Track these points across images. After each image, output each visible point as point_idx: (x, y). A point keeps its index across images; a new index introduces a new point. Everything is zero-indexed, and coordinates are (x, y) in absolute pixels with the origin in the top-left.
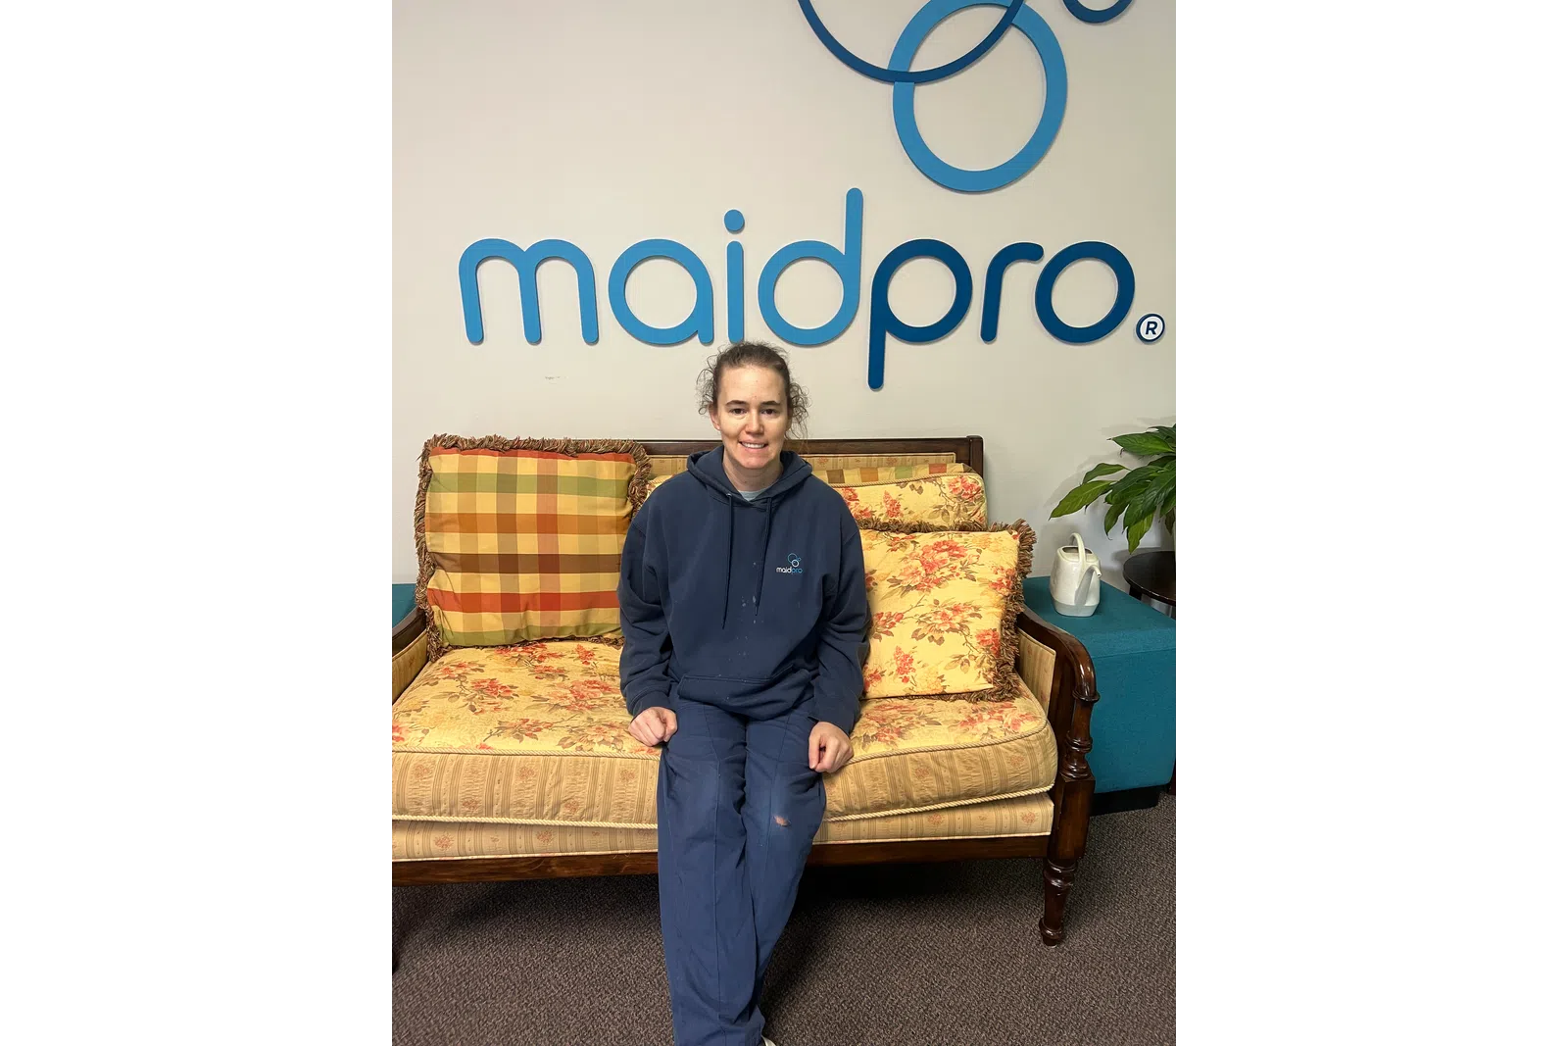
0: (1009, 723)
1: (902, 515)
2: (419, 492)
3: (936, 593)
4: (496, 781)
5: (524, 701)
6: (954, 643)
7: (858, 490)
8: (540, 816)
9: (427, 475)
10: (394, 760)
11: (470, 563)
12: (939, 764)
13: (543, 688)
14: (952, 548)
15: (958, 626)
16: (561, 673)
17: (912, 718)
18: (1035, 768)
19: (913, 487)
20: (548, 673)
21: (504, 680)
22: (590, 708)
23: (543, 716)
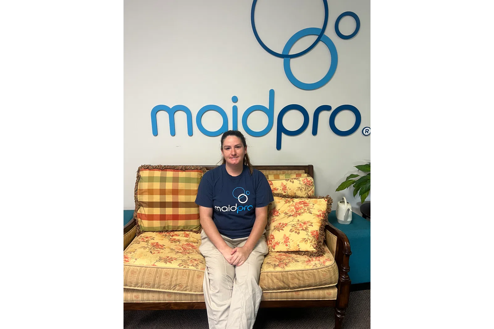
0: (322, 262)
1: (287, 190)
2: (136, 183)
3: (299, 217)
4: (157, 277)
5: (167, 250)
6: (303, 234)
7: (273, 182)
8: (170, 289)
9: (139, 177)
10: (124, 269)
11: (151, 205)
12: (299, 275)
13: (173, 246)
14: (305, 203)
15: (305, 229)
16: (179, 241)
17: (290, 259)
18: (331, 277)
19: (290, 181)
20: (175, 241)
21: (161, 243)
22: (189, 253)
23: (173, 255)
